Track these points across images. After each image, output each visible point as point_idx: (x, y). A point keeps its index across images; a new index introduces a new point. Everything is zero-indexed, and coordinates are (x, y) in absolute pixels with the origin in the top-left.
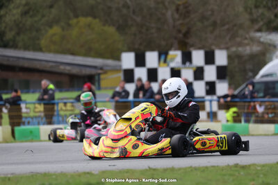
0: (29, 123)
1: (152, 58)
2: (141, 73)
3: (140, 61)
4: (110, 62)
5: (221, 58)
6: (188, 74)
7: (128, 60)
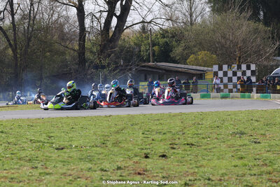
1: (225, 67)
2: (221, 74)
3: (220, 69)
4: (210, 69)
5: (253, 67)
6: (239, 74)
7: (216, 68)
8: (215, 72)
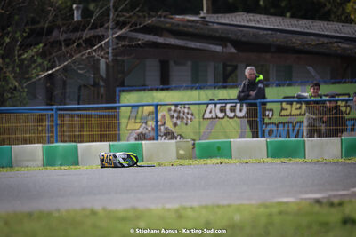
0: (271, 133)
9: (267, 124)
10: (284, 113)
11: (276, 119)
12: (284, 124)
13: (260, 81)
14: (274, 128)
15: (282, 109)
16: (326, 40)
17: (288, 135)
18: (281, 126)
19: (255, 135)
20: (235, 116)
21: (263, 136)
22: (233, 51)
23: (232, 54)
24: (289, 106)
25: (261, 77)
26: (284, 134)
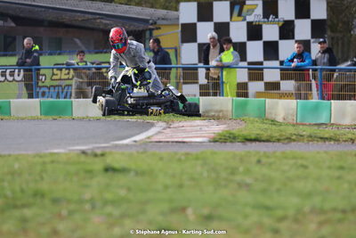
0: (44, 94)
3: (205, 13)
5: (319, 10)
6: (271, 32)
7: (188, 13)
8: (184, 26)
9: (40, 87)
10: (54, 77)
11: (48, 83)
12: (54, 87)
13: (36, 51)
14: (47, 90)
15: (53, 74)
16: (90, 16)
17: (58, 97)
18: (52, 88)
19: (31, 96)
20: (14, 80)
21: (38, 97)
22: (13, 25)
23: (12, 27)
24: (59, 72)
25: (37, 47)
26: (55, 95)
